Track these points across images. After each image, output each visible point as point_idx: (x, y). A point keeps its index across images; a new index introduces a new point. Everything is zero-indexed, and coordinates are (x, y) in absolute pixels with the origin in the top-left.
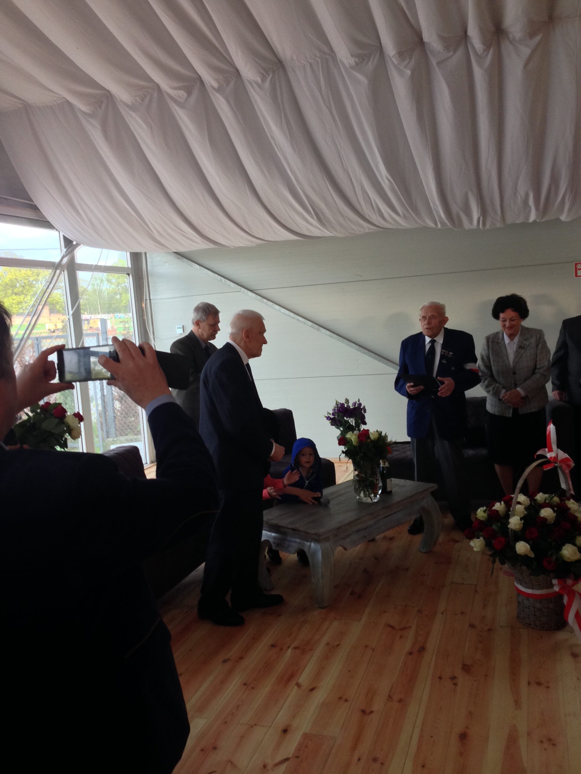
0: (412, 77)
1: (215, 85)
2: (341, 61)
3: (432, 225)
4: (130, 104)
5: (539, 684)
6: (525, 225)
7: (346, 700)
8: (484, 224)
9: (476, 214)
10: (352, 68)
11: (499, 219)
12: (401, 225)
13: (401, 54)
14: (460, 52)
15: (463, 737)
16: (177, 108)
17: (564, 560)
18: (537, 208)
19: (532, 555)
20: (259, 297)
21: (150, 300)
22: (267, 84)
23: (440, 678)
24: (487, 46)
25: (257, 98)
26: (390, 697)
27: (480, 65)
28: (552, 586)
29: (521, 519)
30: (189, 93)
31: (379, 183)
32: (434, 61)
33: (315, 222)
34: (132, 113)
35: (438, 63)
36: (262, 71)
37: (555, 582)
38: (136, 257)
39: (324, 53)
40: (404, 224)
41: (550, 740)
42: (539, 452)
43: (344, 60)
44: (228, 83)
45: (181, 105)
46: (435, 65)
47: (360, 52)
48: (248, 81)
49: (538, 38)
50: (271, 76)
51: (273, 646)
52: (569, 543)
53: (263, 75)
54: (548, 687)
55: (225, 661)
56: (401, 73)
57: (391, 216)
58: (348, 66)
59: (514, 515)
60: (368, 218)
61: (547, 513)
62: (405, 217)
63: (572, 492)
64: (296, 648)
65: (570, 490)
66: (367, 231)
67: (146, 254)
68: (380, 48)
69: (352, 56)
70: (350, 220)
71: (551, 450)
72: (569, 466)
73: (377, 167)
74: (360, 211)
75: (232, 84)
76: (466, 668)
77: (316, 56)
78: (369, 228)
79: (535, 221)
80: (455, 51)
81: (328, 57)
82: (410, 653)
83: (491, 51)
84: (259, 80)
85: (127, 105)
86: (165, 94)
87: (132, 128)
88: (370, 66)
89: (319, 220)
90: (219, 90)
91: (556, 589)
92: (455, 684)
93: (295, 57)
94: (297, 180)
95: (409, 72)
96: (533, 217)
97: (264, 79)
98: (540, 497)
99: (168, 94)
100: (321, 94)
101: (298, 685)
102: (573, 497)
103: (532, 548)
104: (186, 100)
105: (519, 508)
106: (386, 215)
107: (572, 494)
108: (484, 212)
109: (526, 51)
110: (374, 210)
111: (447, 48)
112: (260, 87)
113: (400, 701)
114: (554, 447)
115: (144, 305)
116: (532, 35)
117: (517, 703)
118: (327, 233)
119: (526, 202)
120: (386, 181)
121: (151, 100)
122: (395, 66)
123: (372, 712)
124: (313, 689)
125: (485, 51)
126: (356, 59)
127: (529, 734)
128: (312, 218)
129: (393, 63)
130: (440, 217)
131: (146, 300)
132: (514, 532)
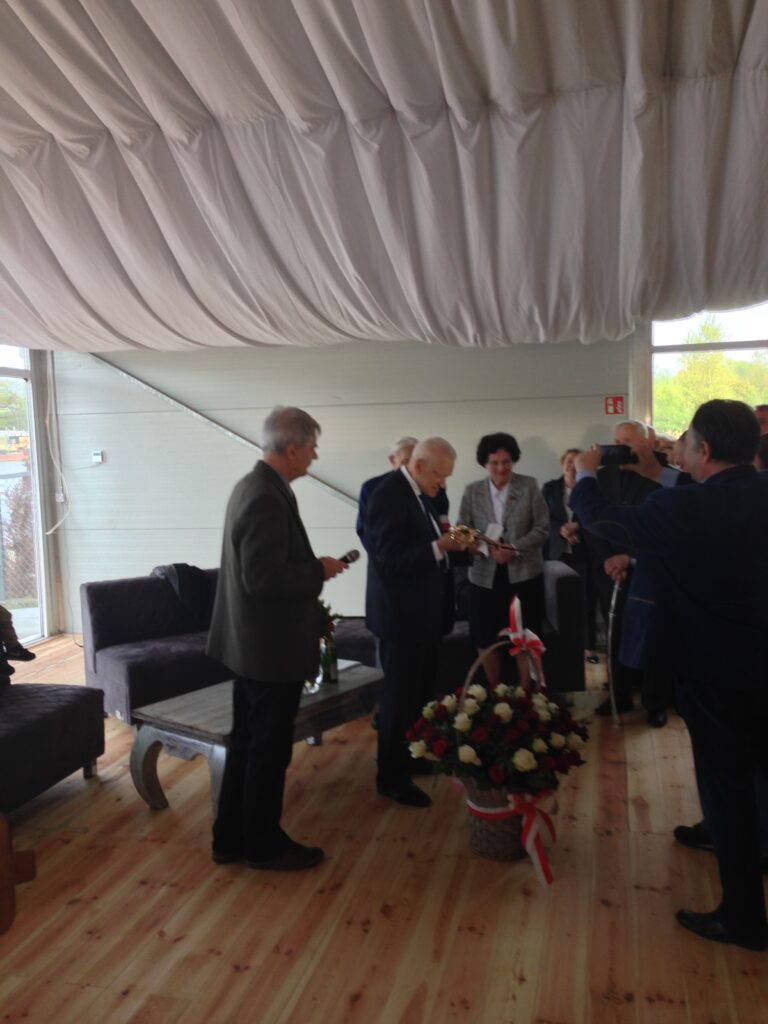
0: (380, 152)
1: (127, 140)
2: (291, 125)
3: (420, 339)
4: (13, 156)
5: (472, 929)
6: (536, 345)
7: (219, 953)
8: (483, 341)
9: (471, 330)
10: (305, 134)
11: (501, 338)
12: (379, 335)
13: (364, 122)
14: (440, 125)
15: (356, 998)
16: (77, 167)
17: (517, 770)
18: (545, 326)
19: (478, 763)
20: (206, 420)
21: (57, 415)
22: (196, 146)
23: (349, 923)
24: (473, 119)
25: (185, 164)
26: (277, 949)
27: (465, 146)
28: (505, 802)
29: (470, 717)
30: (93, 148)
31: (347, 284)
32: (407, 135)
33: (268, 327)
34: (16, 168)
35: (414, 138)
36: (189, 129)
37: (510, 797)
38: (38, 357)
39: (269, 112)
40: (383, 335)
41: (464, 1002)
42: (503, 633)
43: (294, 123)
44: (144, 139)
45: (83, 163)
46: (409, 140)
47: (314, 115)
48: (171, 139)
49: (535, 114)
50: (200, 135)
51: (143, 883)
52: (524, 747)
53: (190, 134)
54: (482, 934)
55: (72, 903)
56: (367, 147)
57: (365, 325)
58: (299, 131)
59: (463, 711)
60: (337, 325)
61: (502, 709)
62: (382, 326)
63: (543, 684)
64: (172, 885)
65: (539, 681)
66: (339, 341)
67: (52, 353)
68: (341, 114)
69: (303, 119)
70: (314, 328)
71: (515, 630)
72: (538, 651)
73: (343, 262)
74: (326, 316)
75: (150, 141)
76: (386, 911)
77: (259, 116)
78: (341, 338)
79: (546, 342)
80: (434, 124)
81: (274, 117)
82: (321, 892)
83: (478, 127)
84: (185, 139)
85: (8, 157)
86: (61, 148)
87: (17, 189)
88: (329, 134)
89: (272, 323)
90: (132, 147)
91: (512, 806)
92: (366, 931)
93: (231, 115)
94: (240, 271)
95: (376, 146)
96: (542, 338)
97: (191, 139)
98: (501, 689)
99: (64, 147)
100: (267, 165)
101: (162, 934)
102: (543, 691)
103: (479, 755)
104: (90, 156)
105: (470, 703)
106: (360, 325)
107: (542, 687)
108: (480, 327)
109: (521, 130)
110: (343, 316)
111: (422, 118)
112: (186, 148)
113: (289, 953)
114: (519, 626)
115: (47, 422)
116: (528, 110)
117: (437, 955)
118: (285, 341)
119: (531, 319)
120: (355, 280)
121: (40, 155)
122: (360, 138)
123: (247, 968)
124: (178, 940)
125: (469, 126)
126: (310, 125)
127: (440, 995)
128: (263, 320)
129: (357, 134)
130: (427, 331)
131: (51, 415)
132: (462, 734)
